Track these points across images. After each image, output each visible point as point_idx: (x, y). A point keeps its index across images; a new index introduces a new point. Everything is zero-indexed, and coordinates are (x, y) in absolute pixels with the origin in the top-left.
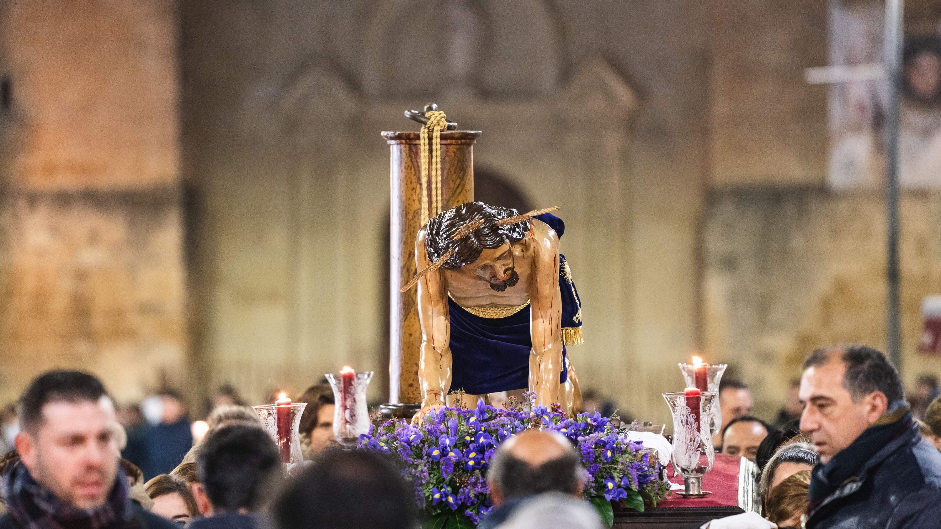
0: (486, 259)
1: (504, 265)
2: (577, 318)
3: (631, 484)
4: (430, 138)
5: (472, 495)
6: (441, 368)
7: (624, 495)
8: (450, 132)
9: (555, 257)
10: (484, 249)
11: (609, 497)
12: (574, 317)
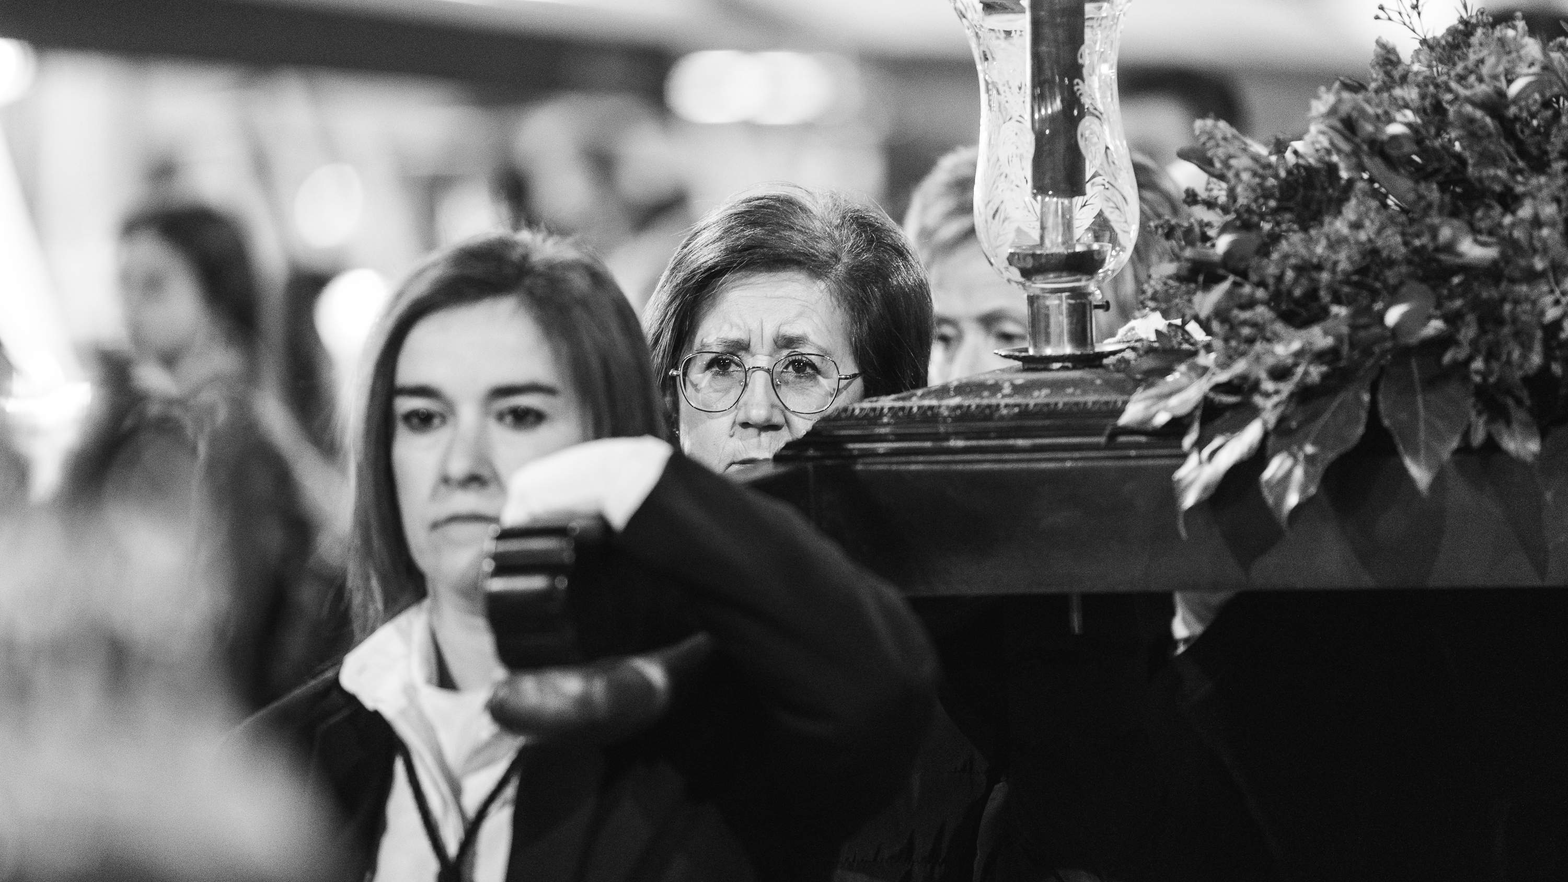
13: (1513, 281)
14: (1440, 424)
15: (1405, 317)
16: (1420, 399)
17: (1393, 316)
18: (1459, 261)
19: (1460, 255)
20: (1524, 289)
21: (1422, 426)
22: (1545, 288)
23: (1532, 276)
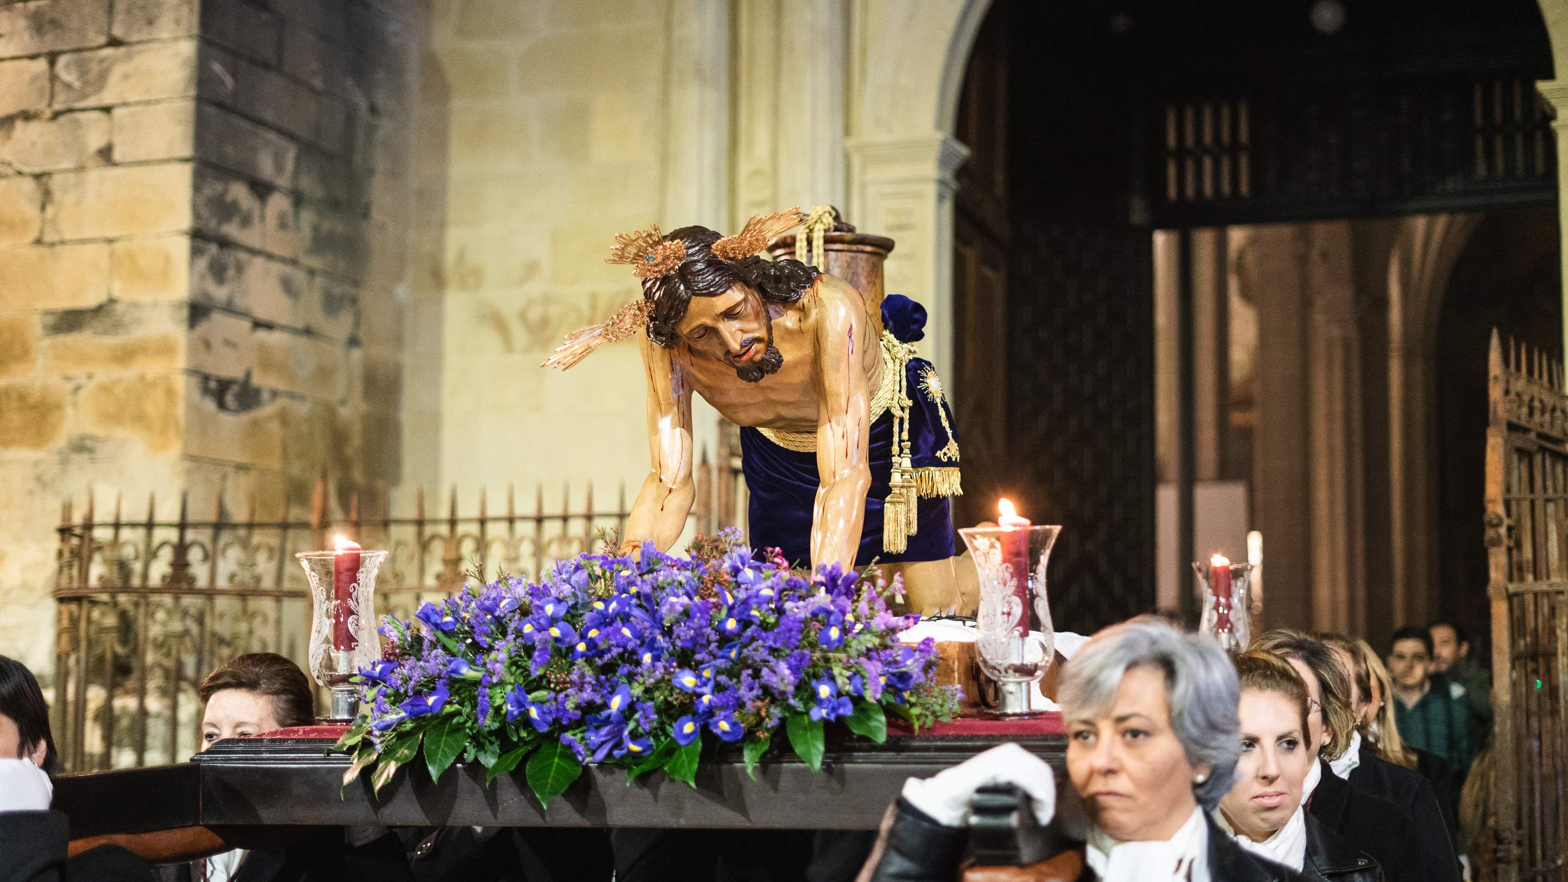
0: (700, 314)
1: (743, 331)
2: (945, 454)
3: (865, 689)
4: (810, 242)
5: (570, 705)
6: (662, 509)
7: (847, 709)
8: (837, 233)
9: (851, 329)
10: (693, 297)
11: (818, 713)
12: (939, 452)
13: (485, 687)
14: (448, 751)
15: (435, 702)
16: (444, 739)
17: (431, 700)
18: (461, 677)
19: (461, 674)
20: (487, 691)
21: (440, 752)
22: (499, 691)
23: (493, 686)
